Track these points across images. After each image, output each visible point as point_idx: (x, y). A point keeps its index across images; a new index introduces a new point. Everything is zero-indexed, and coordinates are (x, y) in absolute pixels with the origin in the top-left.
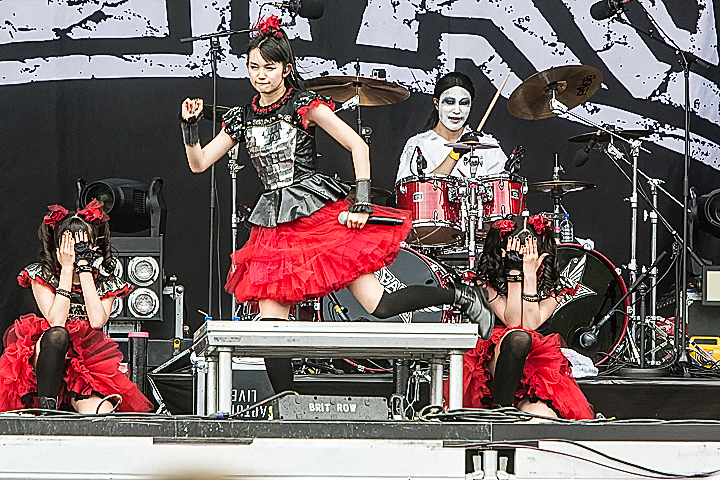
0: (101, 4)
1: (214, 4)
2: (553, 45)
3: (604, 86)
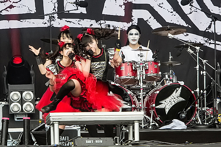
0: (12, 2)
1: (51, 1)
2: (172, 12)
3: (190, 26)
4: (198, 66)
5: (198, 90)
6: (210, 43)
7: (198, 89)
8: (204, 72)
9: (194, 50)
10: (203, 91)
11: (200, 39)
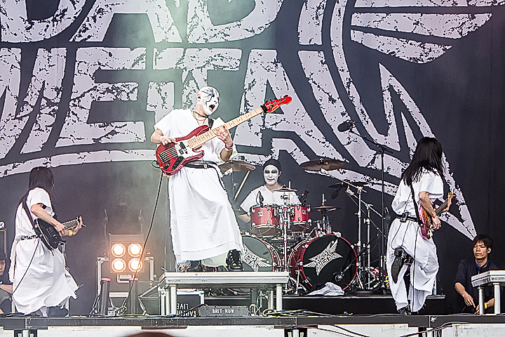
0: (114, 127)
2: (324, 143)
3: (347, 161)
4: (360, 211)
5: (359, 244)
6: (373, 184)
7: (360, 242)
8: (368, 221)
9: (355, 190)
10: (366, 245)
11: (360, 178)
